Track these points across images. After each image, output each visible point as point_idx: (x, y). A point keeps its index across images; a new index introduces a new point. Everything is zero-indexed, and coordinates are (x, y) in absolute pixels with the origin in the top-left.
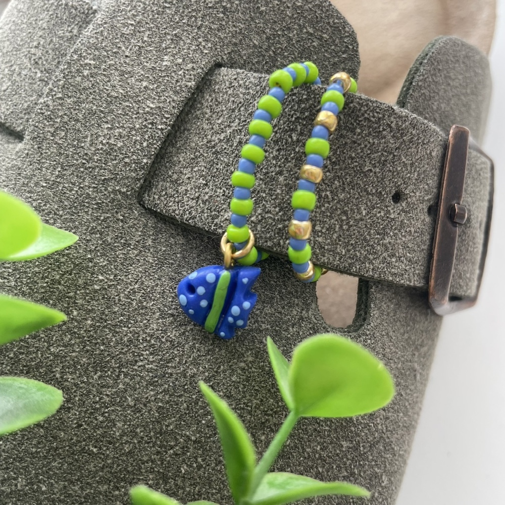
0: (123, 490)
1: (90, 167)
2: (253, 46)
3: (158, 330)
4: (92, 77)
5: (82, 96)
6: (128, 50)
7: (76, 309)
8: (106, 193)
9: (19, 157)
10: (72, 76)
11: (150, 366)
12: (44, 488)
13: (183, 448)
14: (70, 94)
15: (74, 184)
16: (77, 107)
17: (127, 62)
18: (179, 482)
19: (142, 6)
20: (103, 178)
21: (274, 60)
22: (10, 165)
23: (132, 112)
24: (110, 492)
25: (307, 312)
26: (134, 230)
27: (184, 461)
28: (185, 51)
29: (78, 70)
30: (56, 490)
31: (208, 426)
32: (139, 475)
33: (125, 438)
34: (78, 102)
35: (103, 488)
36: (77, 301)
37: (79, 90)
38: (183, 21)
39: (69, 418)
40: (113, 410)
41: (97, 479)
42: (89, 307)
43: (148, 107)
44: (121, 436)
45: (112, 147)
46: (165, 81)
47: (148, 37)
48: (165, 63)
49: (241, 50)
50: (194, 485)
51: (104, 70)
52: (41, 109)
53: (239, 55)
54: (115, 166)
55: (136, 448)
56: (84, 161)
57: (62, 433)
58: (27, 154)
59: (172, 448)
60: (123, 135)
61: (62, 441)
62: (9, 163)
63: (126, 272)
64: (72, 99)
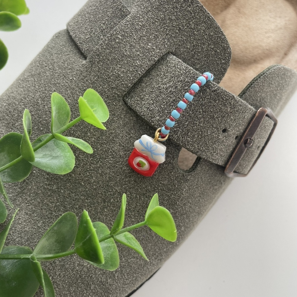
0: (89, 200)
1: (108, 81)
2: (187, 48)
3: (117, 150)
4: (119, 43)
5: (113, 51)
6: (136, 36)
7: (89, 133)
8: (112, 92)
9: (83, 67)
10: (111, 41)
11: (111, 162)
12: (62, 192)
13: (114, 193)
14: (108, 48)
15: (101, 85)
16: (110, 55)
17: (134, 41)
18: (109, 204)
19: (147, 18)
20: (112, 87)
21: (193, 56)
22: (78, 69)
23: (130, 64)
24: (84, 200)
25: (173, 161)
26: (118, 110)
27: (113, 198)
28: (158, 43)
29: (114, 39)
30: (66, 193)
31: (125, 189)
32: (96, 197)
33: (95, 183)
34: (111, 52)
35: (82, 197)
36: (91, 130)
37: (113, 47)
38: (161, 30)
39: (77, 170)
40: (93, 173)
41: (81, 194)
42: (94, 134)
43: (137, 63)
44: (93, 182)
45: (119, 75)
46: (147, 54)
47: (145, 33)
48: (148, 47)
49: (181, 48)
50: (114, 207)
51: (124, 42)
52: (96, 51)
53: (180, 50)
54: (118, 83)
55: (97, 188)
56: (107, 78)
57: (73, 175)
58: (86, 67)
59: (110, 192)
60: (124, 72)
61: (73, 177)
62: (78, 68)
63: (111, 125)
64: (109, 51)
